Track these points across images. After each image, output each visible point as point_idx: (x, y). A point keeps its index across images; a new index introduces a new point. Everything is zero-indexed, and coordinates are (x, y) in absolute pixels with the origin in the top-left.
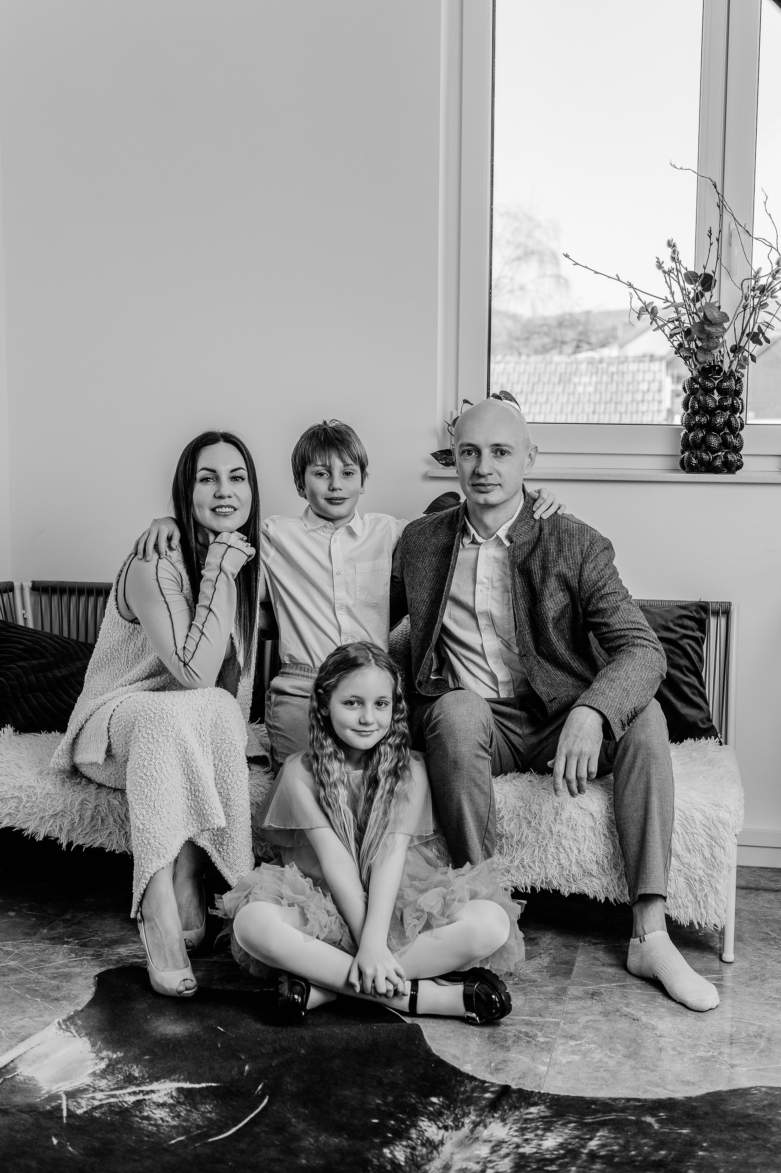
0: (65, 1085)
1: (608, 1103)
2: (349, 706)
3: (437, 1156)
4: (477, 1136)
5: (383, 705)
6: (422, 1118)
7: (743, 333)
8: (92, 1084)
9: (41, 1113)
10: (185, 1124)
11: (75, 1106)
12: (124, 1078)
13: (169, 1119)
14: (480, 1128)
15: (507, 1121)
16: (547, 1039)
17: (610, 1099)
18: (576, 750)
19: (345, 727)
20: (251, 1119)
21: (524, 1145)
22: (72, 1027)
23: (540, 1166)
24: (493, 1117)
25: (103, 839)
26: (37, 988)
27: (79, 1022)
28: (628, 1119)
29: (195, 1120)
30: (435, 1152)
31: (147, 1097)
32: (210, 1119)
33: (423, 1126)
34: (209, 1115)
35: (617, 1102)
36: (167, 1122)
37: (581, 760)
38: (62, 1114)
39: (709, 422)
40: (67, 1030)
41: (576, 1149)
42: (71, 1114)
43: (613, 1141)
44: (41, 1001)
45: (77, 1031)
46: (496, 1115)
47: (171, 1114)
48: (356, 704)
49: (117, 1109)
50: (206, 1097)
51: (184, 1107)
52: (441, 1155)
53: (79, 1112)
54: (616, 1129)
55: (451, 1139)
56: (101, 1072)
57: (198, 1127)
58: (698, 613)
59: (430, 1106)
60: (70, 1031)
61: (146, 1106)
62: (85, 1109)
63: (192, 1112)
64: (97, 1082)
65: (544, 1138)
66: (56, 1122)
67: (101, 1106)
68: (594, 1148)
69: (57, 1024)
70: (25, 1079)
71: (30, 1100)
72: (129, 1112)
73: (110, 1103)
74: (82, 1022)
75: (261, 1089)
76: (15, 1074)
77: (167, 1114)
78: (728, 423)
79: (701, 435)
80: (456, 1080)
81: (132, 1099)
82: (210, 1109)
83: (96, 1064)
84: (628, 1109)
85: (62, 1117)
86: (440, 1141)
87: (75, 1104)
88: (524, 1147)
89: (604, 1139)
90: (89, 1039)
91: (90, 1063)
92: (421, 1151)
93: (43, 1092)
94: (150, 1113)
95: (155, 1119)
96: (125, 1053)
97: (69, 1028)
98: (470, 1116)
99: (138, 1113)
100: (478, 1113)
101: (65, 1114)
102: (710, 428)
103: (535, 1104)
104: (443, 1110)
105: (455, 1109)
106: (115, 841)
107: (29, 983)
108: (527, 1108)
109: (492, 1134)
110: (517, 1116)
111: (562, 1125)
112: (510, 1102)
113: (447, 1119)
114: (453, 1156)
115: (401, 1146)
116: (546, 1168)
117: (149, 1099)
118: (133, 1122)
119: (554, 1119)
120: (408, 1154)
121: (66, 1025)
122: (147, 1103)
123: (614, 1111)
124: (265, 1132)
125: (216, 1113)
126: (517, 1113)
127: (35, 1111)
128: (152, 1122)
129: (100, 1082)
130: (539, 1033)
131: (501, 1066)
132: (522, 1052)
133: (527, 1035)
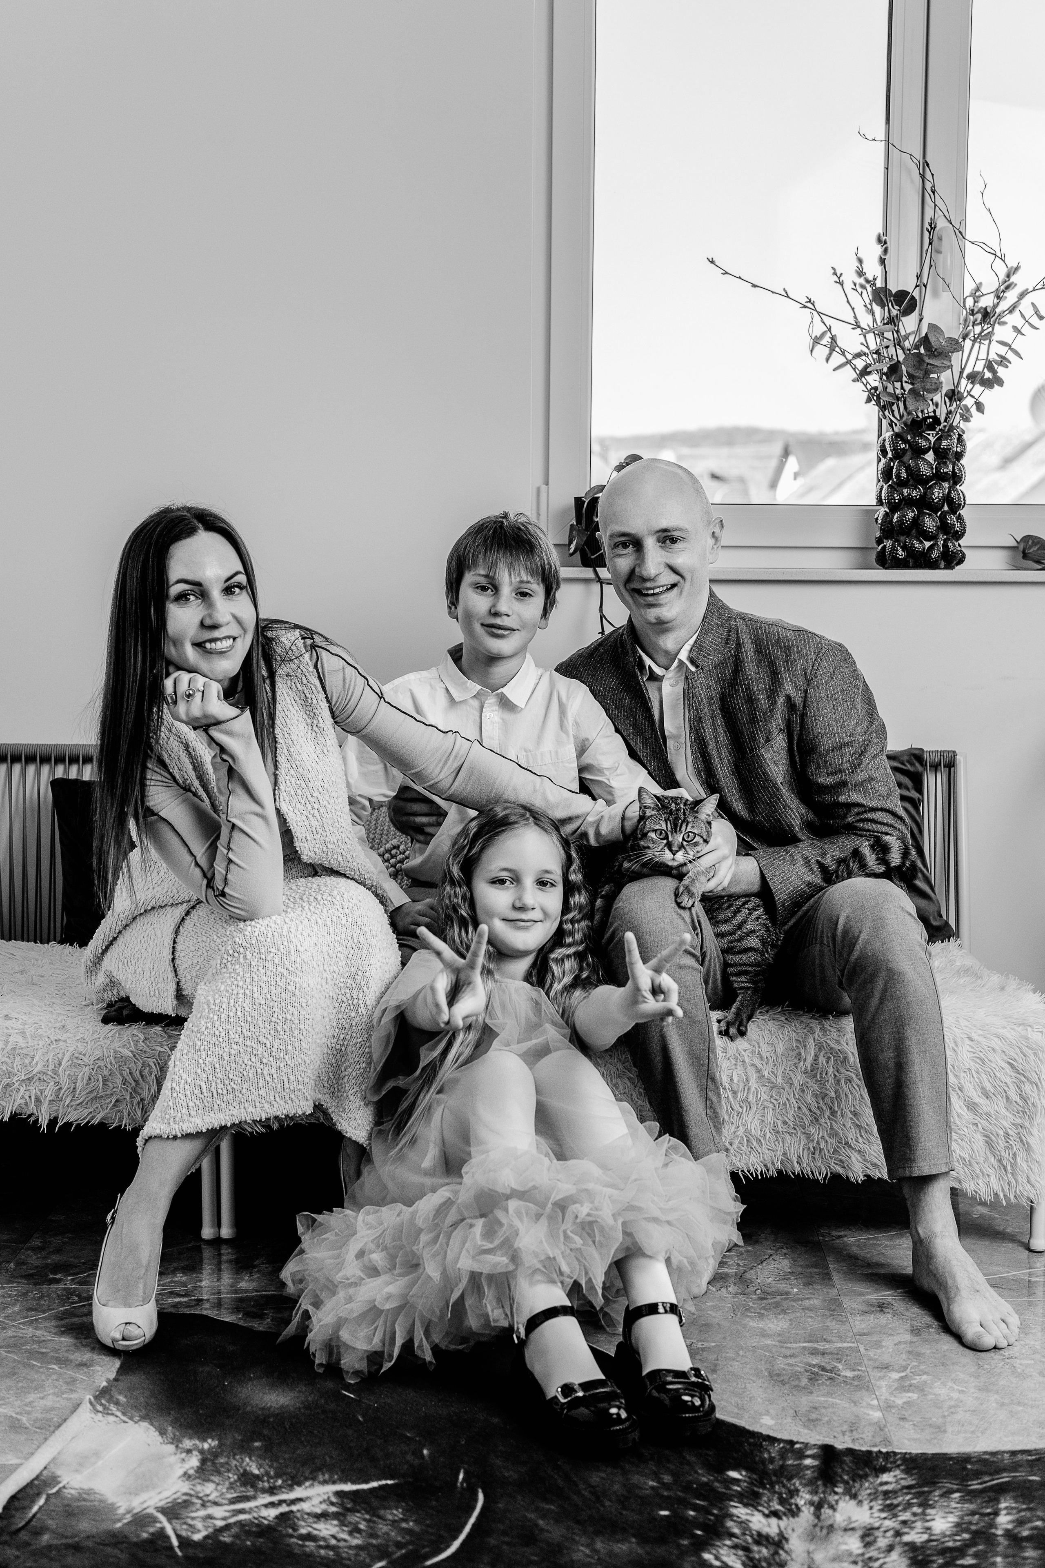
0: (151, 1498)
1: (985, 1460)
2: (498, 885)
3: (789, 1558)
4: (830, 1523)
5: (549, 885)
6: (732, 1503)
7: (961, 373)
8: (192, 1492)
9: (136, 1545)
10: (374, 1542)
11: (187, 1530)
12: (239, 1479)
13: (345, 1536)
14: (826, 1511)
15: (860, 1498)
16: (856, 1373)
17: (985, 1453)
20: (474, 1525)
21: (906, 1530)
22: (113, 1408)
23: (948, 1559)
24: (836, 1493)
25: (106, 1111)
26: (44, 1350)
27: (122, 1399)
28: (1030, 1481)
29: (386, 1533)
30: (781, 1552)
31: (294, 1508)
32: (409, 1531)
33: (740, 1515)
34: (404, 1525)
35: (999, 1456)
36: (345, 1540)
38: (171, 1543)
39: (923, 497)
40: (107, 1412)
41: (984, 1530)
42: (185, 1542)
43: (1028, 1514)
44: (60, 1368)
45: (124, 1414)
46: (839, 1490)
47: (345, 1528)
48: (508, 882)
49: (254, 1529)
50: (384, 1499)
51: (358, 1515)
52: (794, 1556)
53: (197, 1537)
54: (1022, 1496)
55: (793, 1530)
56: (196, 1472)
57: (399, 1546)
58: (912, 764)
59: (734, 1485)
60: (113, 1414)
61: (298, 1519)
62: (204, 1533)
63: (374, 1522)
64: (199, 1488)
65: (928, 1518)
66: (167, 1556)
67: (227, 1527)
68: (1010, 1526)
69: (88, 1405)
70: (79, 1493)
71: (106, 1526)
72: (275, 1530)
73: (240, 1522)
74: (126, 1397)
75: (463, 1479)
76: (61, 1485)
77: (337, 1529)
78: (948, 499)
79: (911, 515)
80: (750, 1444)
81: (272, 1513)
82: (401, 1516)
83: (183, 1460)
84: (1020, 1466)
85: (171, 1548)
86: (778, 1535)
87: (185, 1527)
88: (907, 1533)
89: (1014, 1512)
90: (151, 1424)
91: (173, 1459)
92: (759, 1552)
93: (121, 1511)
94: (310, 1529)
95: (324, 1539)
96: (220, 1440)
97: (108, 1409)
98: (801, 1494)
99: (290, 1531)
100: (808, 1488)
101: (175, 1542)
102: (924, 504)
103: (884, 1470)
104: (756, 1489)
105: (773, 1487)
106: (126, 1112)
107: (26, 1343)
108: (877, 1477)
109: (850, 1518)
110: (868, 1488)
111: (941, 1496)
112: (847, 1468)
113: (770, 1501)
114: (811, 1555)
115: (726, 1548)
116: (959, 1562)
117: (298, 1511)
118: (289, 1545)
119: (926, 1489)
120: (744, 1558)
121: (101, 1404)
122: (298, 1515)
123: (1004, 1470)
124: (508, 1544)
125: (413, 1521)
126: (867, 1484)
127: (123, 1542)
128: (322, 1543)
129: (204, 1488)
130: (838, 1365)
131: (813, 1416)
132: (829, 1394)
133: (824, 1369)
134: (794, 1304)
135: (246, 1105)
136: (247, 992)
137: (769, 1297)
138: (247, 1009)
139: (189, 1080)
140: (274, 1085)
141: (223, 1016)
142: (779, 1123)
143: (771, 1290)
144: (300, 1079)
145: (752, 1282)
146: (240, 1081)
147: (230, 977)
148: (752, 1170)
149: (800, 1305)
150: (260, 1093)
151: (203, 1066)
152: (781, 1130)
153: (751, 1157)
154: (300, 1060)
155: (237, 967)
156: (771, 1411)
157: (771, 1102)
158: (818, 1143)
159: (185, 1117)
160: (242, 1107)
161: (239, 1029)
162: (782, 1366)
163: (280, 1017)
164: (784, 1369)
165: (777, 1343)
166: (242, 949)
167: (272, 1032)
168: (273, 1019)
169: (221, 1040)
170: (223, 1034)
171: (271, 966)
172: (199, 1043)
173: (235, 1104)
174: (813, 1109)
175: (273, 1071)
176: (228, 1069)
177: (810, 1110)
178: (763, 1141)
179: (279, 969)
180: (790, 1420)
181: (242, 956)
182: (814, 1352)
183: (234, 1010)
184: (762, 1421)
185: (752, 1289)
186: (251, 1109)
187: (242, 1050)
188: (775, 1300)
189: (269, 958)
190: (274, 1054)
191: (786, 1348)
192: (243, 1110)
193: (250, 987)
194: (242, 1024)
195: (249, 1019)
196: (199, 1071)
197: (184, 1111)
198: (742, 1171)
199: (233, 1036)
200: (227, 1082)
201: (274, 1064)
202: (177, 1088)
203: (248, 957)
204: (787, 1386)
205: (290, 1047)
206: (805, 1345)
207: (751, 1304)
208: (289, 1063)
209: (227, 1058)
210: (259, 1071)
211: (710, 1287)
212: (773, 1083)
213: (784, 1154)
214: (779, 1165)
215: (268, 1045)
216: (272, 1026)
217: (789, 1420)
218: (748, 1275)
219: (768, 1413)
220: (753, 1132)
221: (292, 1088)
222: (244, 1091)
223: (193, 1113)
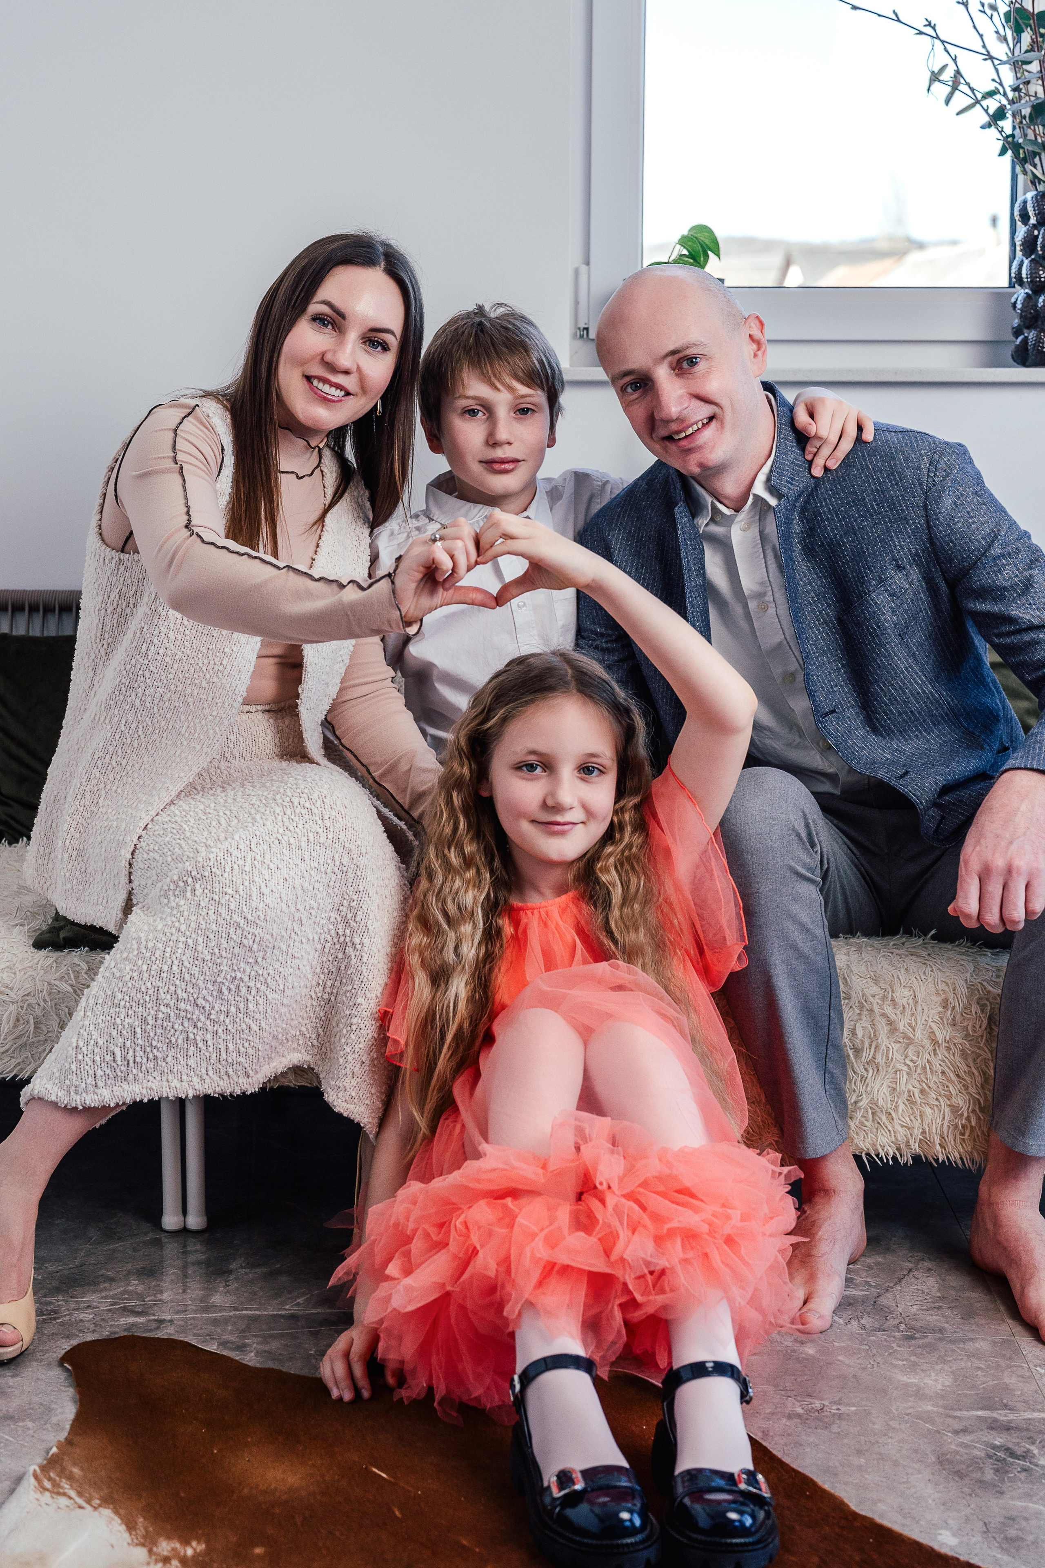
2: (525, 773)
5: (596, 772)
18: (999, 862)
19: (520, 815)
22: (65, 1484)
27: (77, 1472)
37: (1011, 885)
40: (57, 1491)
45: (80, 1494)
48: (539, 770)
60: (64, 1494)
69: (33, 1480)
74: (82, 1469)
90: (116, 1512)
96: (207, 1543)
97: (59, 1486)
121: (50, 1479)
130: (1032, 1448)
131: (1012, 1532)
132: (1028, 1496)
133: (1013, 1454)
134: (954, 1347)
135: (170, 1078)
136: (190, 941)
137: (917, 1335)
138: (186, 964)
139: (101, 1042)
140: (207, 1054)
141: (154, 967)
142: (917, 1092)
143: (919, 1324)
144: (242, 1050)
145: (891, 1312)
146: (165, 1048)
147: (171, 915)
148: (882, 1154)
149: (963, 1349)
150: (189, 1063)
151: (120, 1027)
152: (919, 1100)
153: (879, 1135)
154: (244, 1026)
155: (182, 902)
156: (950, 1521)
157: (906, 1064)
158: (968, 1119)
159: (90, 1088)
160: (164, 1079)
161: (172, 988)
162: (953, 1447)
163: (228, 977)
164: (957, 1453)
165: (941, 1410)
166: (190, 880)
167: (215, 993)
168: (219, 979)
169: (147, 999)
170: (150, 992)
171: (223, 911)
172: (119, 996)
173: (155, 1074)
174: (962, 1074)
175: (209, 1037)
176: (152, 1034)
177: (958, 1076)
178: (893, 1114)
179: (235, 917)
180: (980, 1539)
181: (189, 888)
182: (994, 1426)
183: (169, 962)
184: (940, 1538)
185: (892, 1322)
186: (175, 1083)
187: (172, 1014)
188: (926, 1340)
189: (223, 901)
190: (212, 1017)
191: (955, 1417)
192: (165, 1083)
193: (193, 935)
194: (178, 982)
195: (187, 977)
196: (114, 1033)
197: (90, 1081)
198: (868, 1154)
199: (163, 996)
200: (148, 1049)
201: (210, 1028)
202: (84, 1049)
203: (197, 893)
204: (967, 1481)
205: (233, 1009)
206: (980, 1413)
207: (894, 1345)
208: (229, 1028)
209: (151, 1022)
210: (191, 1036)
211: (836, 1318)
212: (909, 1038)
213: (924, 1132)
214: (916, 1148)
215: (207, 1008)
216: (216, 987)
217: (978, 1538)
218: (884, 1301)
219: (946, 1525)
220: (881, 1102)
221: (230, 1060)
222: (169, 1059)
223: (100, 1084)
